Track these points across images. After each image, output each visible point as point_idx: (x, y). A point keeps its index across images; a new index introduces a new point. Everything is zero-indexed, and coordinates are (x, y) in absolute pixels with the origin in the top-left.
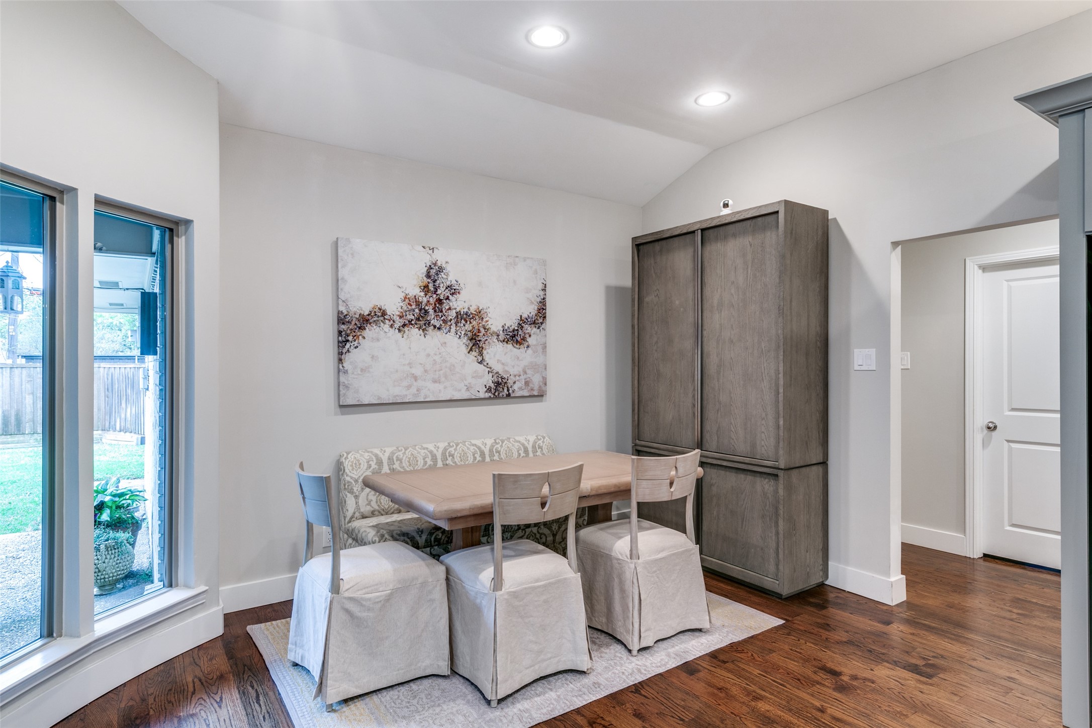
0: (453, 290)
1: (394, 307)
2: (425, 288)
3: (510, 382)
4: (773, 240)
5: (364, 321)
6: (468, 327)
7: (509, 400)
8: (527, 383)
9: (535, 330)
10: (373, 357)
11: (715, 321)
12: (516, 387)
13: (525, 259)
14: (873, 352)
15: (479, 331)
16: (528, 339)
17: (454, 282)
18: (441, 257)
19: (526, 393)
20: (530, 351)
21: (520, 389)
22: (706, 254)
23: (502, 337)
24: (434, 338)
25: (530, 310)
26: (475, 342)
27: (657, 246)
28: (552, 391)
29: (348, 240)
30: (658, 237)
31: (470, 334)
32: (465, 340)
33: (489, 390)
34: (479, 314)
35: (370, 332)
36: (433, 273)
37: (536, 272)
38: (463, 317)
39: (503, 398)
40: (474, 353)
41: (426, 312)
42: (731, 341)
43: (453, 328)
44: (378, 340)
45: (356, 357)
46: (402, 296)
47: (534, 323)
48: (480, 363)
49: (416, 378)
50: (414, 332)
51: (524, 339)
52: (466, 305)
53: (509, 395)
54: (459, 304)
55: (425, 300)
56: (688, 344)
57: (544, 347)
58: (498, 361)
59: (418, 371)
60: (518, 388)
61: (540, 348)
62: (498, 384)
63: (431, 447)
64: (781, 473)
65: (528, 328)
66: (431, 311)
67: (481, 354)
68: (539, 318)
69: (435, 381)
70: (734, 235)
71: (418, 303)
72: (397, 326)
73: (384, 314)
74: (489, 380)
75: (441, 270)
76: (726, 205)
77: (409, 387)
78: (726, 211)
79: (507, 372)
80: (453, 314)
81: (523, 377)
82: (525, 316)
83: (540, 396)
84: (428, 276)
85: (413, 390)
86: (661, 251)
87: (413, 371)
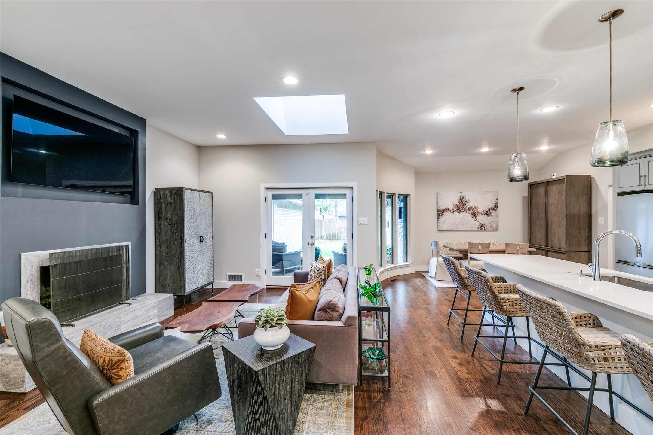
0: (467, 202)
1: (451, 207)
2: (459, 202)
3: (485, 226)
4: (564, 186)
5: (444, 211)
6: (472, 211)
7: (485, 231)
8: (491, 226)
9: (494, 211)
10: (446, 219)
11: (551, 209)
12: (487, 227)
13: (490, 192)
14: (603, 218)
15: (475, 212)
16: (492, 214)
17: (467, 200)
18: (463, 194)
19: (491, 229)
20: (492, 217)
21: (489, 228)
22: (548, 189)
23: (482, 214)
24: (462, 215)
25: (492, 206)
26: (474, 215)
27: (535, 186)
28: (500, 228)
29: (440, 193)
30: (535, 183)
31: (472, 213)
32: (471, 215)
33: (478, 228)
34: (475, 208)
35: (445, 213)
36: (461, 199)
37: (494, 195)
38: (469, 209)
39: (483, 230)
40: (473, 218)
41: (460, 208)
42: (555, 215)
43: (467, 212)
44: (447, 215)
45: (442, 219)
46: (453, 205)
47: (494, 209)
48: (476, 220)
49: (457, 224)
50: (456, 213)
51: (490, 214)
52: (471, 206)
53: (485, 229)
54: (469, 205)
55: (459, 205)
56: (544, 215)
57: (497, 216)
58: (481, 220)
59: (457, 223)
60: (488, 227)
61: (496, 217)
62: (481, 226)
63: (461, 241)
64: (566, 253)
65: (491, 211)
66: (461, 208)
67: (476, 218)
68: (496, 207)
69: (462, 225)
70: (555, 184)
71: (457, 206)
72: (452, 212)
73: (448, 209)
74: (478, 225)
75: (464, 197)
76: (553, 175)
77: (455, 226)
78: (553, 177)
79: (484, 223)
80: (467, 208)
81: (489, 225)
82: (490, 207)
83: (496, 230)
84: (460, 199)
85: (456, 227)
86: (536, 187)
87: (456, 223)
